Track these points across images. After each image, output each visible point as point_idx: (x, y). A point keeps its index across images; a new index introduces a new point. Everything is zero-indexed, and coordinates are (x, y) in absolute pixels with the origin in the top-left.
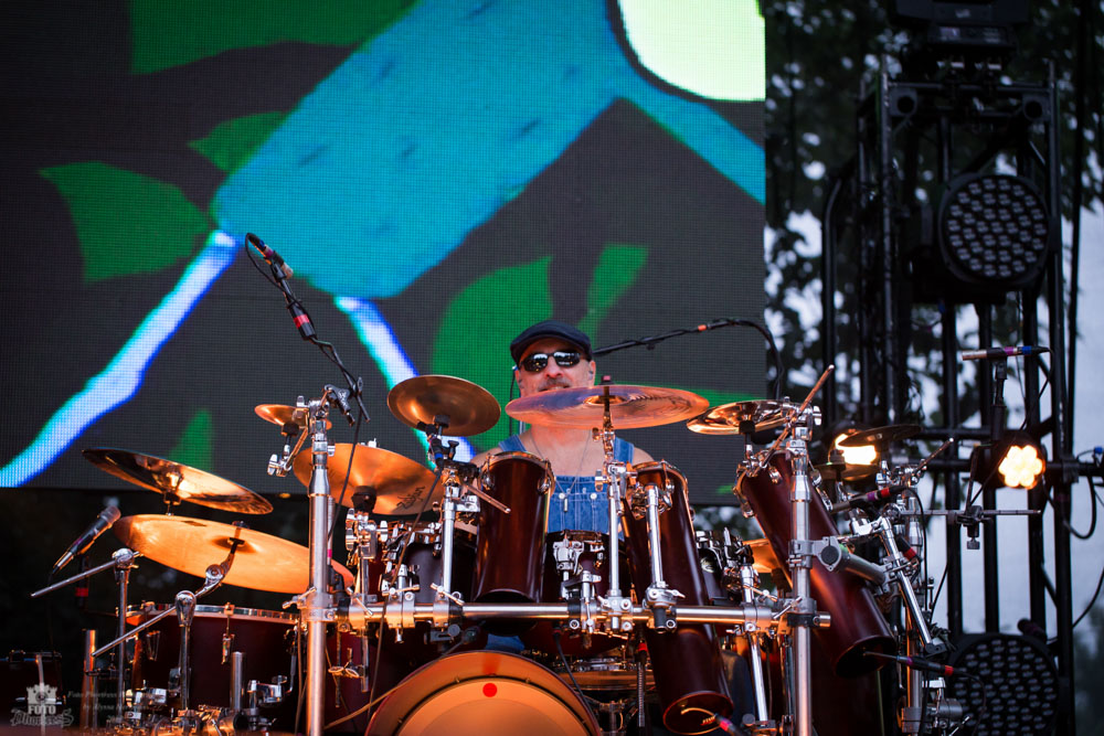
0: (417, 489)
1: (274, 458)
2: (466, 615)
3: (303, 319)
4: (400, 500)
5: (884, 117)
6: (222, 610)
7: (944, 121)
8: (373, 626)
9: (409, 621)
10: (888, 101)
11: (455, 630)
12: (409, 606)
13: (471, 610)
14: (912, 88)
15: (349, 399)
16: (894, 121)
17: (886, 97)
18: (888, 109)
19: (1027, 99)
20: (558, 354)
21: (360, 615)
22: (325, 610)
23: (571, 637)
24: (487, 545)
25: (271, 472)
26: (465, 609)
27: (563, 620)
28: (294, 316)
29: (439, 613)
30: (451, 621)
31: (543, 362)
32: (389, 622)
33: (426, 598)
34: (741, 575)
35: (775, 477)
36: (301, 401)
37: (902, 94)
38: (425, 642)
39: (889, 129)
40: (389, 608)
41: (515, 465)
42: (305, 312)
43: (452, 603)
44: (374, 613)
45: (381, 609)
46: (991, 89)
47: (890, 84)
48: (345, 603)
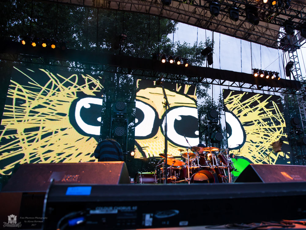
9: (196, 168)
11: (200, 168)
12: (196, 166)
21: (192, 167)
38: (198, 170)
44: (193, 167)
48: (190, 166)
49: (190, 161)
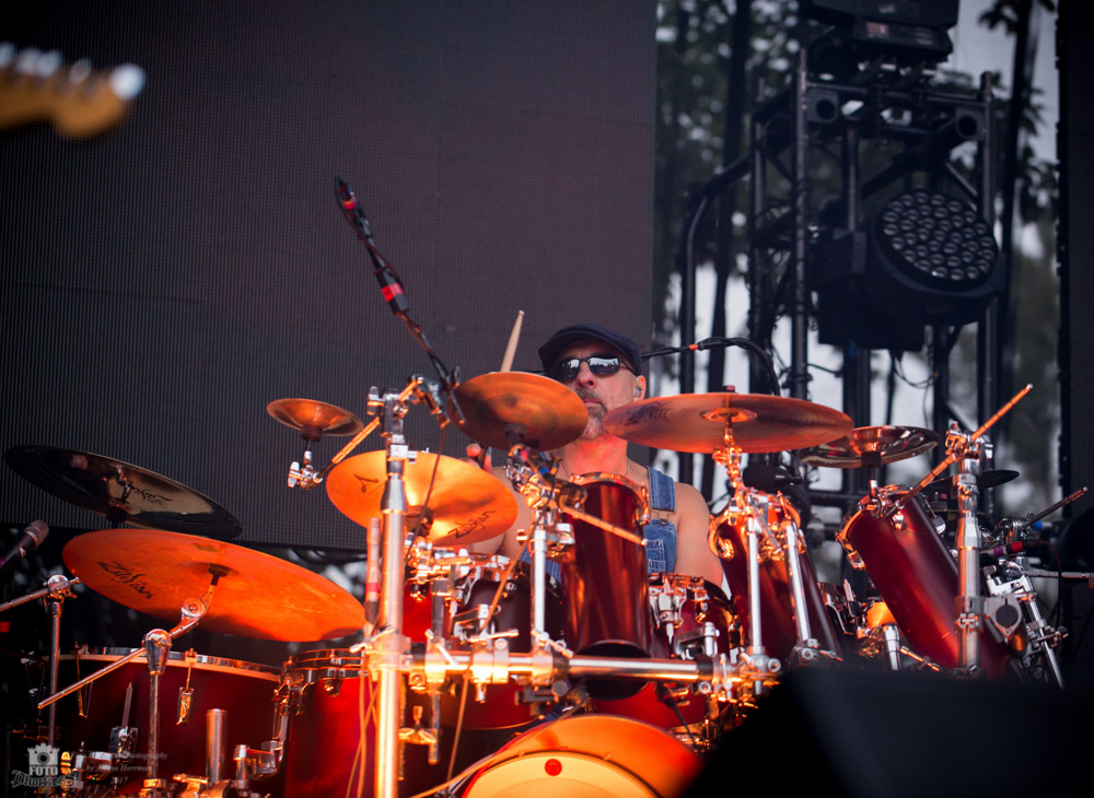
0: (485, 514)
1: (295, 466)
2: (573, 670)
3: (395, 289)
4: (457, 527)
5: (801, 122)
6: (183, 658)
7: (851, 134)
8: (454, 679)
9: (501, 676)
10: (805, 103)
11: (561, 688)
12: (503, 656)
13: (579, 664)
14: (832, 90)
15: (440, 393)
16: (811, 127)
17: (804, 99)
18: (805, 112)
19: (961, 113)
20: (594, 361)
21: (438, 666)
22: (402, 657)
23: (679, 704)
24: (582, 585)
25: (291, 484)
26: (572, 662)
27: (690, 681)
28: (383, 284)
29: (538, 667)
30: (556, 678)
31: (577, 370)
32: (475, 674)
33: (522, 645)
34: (884, 637)
35: (899, 522)
36: (374, 393)
37: (821, 97)
38: (517, 703)
39: (806, 137)
40: (477, 657)
41: (604, 489)
42: (398, 281)
43: (556, 654)
44: (456, 664)
45: (467, 659)
46: (921, 97)
47: (809, 84)
48: (419, 649)
49: (423, 572)
